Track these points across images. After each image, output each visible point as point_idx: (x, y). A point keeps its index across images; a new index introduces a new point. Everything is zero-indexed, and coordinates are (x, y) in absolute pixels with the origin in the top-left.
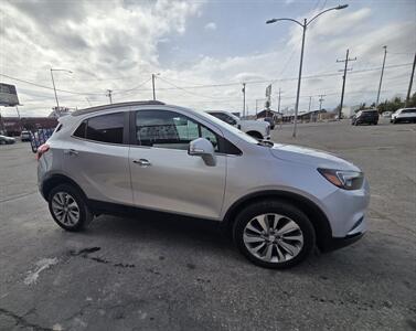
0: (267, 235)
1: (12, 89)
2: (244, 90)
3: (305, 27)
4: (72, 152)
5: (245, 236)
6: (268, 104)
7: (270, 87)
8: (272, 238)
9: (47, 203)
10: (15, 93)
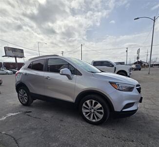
0: (90, 109)
1: (22, 51)
2: (127, 51)
3: (154, 21)
4: (26, 74)
5: (83, 109)
6: (138, 58)
7: (139, 49)
8: (92, 111)
9: (17, 93)
10: (23, 52)
